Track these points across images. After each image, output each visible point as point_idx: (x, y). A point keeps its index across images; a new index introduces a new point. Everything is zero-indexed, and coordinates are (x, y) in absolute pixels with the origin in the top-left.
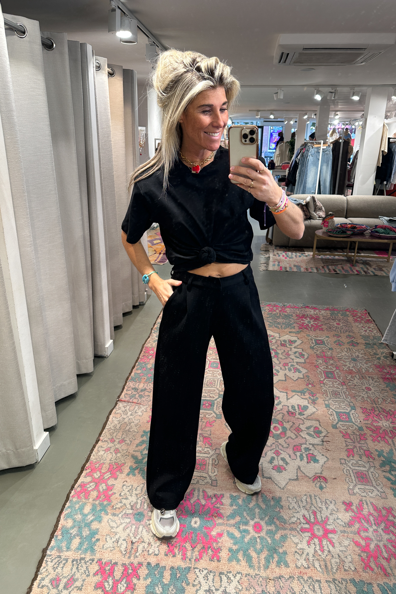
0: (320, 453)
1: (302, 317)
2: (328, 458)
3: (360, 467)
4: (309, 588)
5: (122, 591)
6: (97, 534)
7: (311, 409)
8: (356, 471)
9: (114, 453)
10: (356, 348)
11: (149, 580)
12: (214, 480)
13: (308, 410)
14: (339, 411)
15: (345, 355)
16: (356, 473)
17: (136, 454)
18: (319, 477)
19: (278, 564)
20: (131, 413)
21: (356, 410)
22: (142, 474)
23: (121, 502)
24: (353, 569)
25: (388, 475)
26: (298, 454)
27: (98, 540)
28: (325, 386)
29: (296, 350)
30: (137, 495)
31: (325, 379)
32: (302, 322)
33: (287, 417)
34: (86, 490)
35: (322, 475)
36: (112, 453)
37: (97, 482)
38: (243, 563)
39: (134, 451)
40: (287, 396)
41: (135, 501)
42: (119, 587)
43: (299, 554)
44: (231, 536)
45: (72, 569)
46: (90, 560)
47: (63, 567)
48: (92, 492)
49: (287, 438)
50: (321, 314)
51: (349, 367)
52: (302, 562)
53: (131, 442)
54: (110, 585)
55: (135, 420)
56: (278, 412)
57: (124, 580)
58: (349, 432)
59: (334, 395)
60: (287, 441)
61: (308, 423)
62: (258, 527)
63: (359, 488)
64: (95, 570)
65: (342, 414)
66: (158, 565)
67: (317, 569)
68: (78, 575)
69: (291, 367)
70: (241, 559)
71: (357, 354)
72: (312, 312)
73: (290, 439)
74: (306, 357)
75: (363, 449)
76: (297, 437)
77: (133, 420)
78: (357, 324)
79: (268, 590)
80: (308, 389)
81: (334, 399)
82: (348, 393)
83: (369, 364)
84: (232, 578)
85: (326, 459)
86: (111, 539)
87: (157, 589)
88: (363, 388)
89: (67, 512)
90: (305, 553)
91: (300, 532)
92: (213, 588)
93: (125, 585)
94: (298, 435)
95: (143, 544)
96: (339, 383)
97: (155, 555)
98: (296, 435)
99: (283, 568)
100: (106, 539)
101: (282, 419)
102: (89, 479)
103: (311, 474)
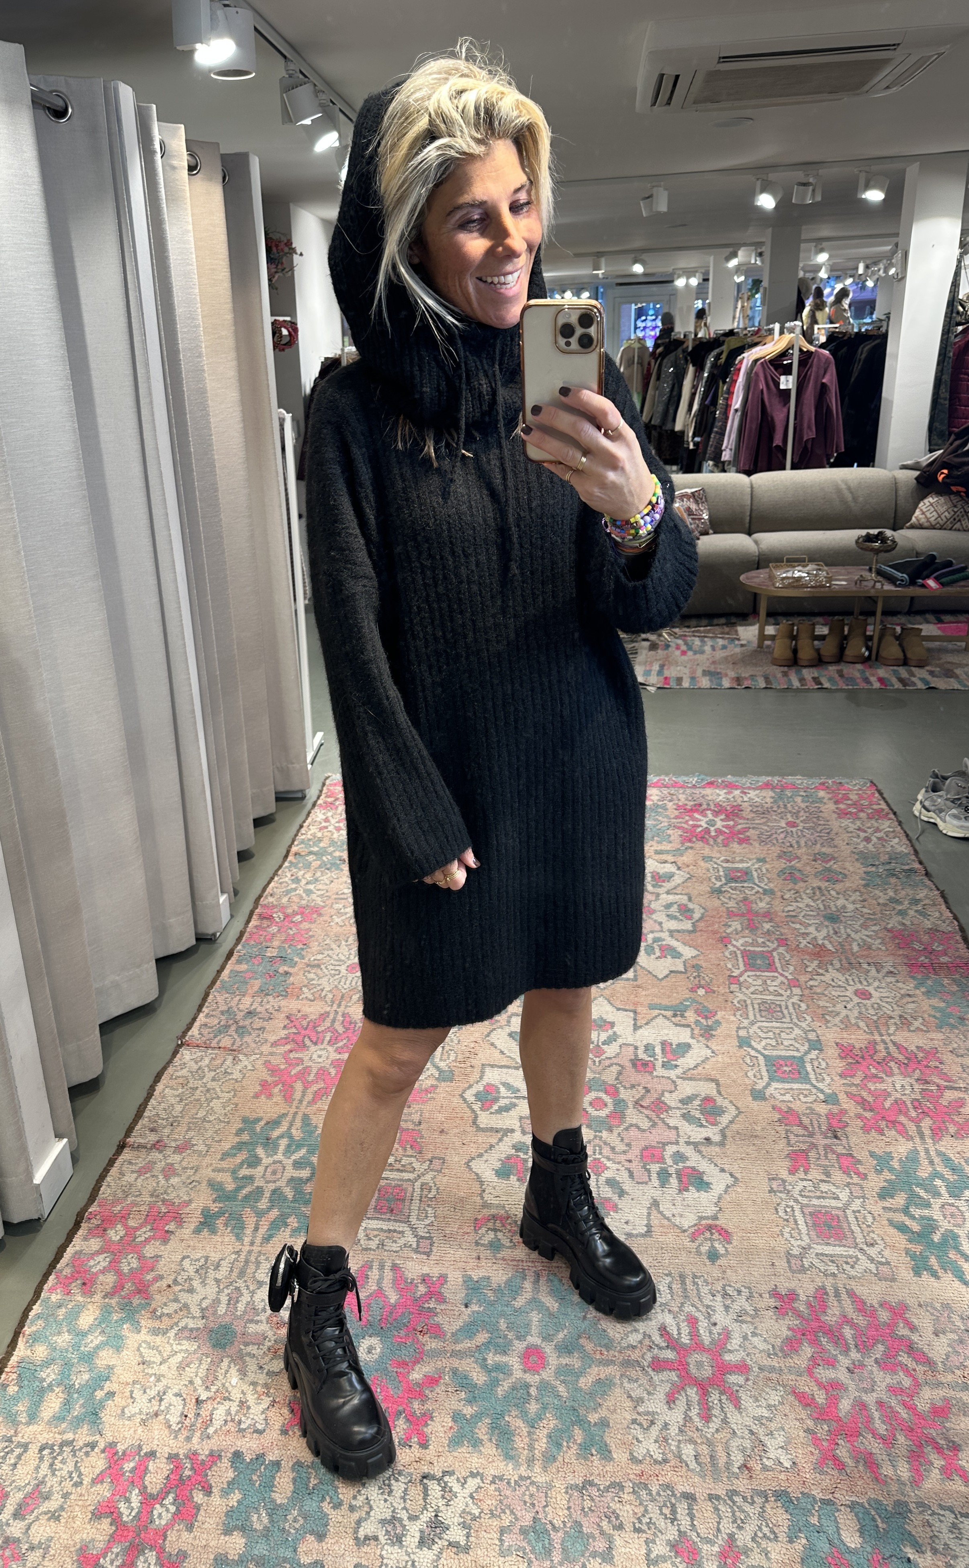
0: (716, 1165)
1: (692, 811)
2: (736, 1178)
3: (824, 1198)
4: (662, 1513)
5: (163, 1522)
6: (108, 1379)
7: (698, 1052)
8: (811, 1210)
9: (161, 1177)
10: (838, 886)
11: (236, 1496)
12: (427, 1238)
13: (688, 1055)
14: (775, 1053)
15: (807, 906)
16: (811, 1214)
17: (220, 1177)
18: (710, 1228)
19: (585, 1451)
20: (213, 1074)
21: (821, 1050)
22: (233, 1228)
23: (176, 1300)
24: (787, 1464)
25: (900, 1217)
26: (655, 1168)
27: (111, 1394)
28: (744, 990)
29: (671, 898)
30: (217, 1281)
31: (745, 971)
32: (691, 823)
33: (632, 1076)
34: (85, 1271)
35: (718, 1222)
36: (157, 1176)
37: (115, 1252)
38: (489, 1449)
39: (213, 1171)
40: (635, 1019)
41: (214, 1296)
42: (155, 1512)
43: (640, 1425)
44: (463, 1382)
45: (38, 1468)
46: (87, 1445)
47: (15, 1465)
48: (101, 1277)
49: (627, 1129)
50: (746, 799)
51: (815, 938)
52: (648, 1446)
53: (209, 1147)
54: (132, 1509)
55: (222, 1092)
56: (607, 1063)
57: (171, 1497)
58: (797, 1106)
59: (764, 1014)
60: (625, 1134)
61: (687, 1088)
62: (534, 1358)
63: (817, 1254)
64: (97, 1471)
65: (782, 1062)
66: (260, 1457)
67: (687, 1465)
68: (52, 1482)
69: (655, 945)
70: (485, 1438)
71: (841, 902)
72: (720, 795)
73: (633, 1132)
74: (697, 916)
75: (834, 1152)
76: (654, 1125)
77: (220, 1094)
78: (845, 822)
79: (549, 1517)
80: (694, 1001)
81: (765, 1024)
82: (803, 1006)
83: (873, 928)
84: (456, 1488)
85: (730, 1181)
86: (145, 1392)
87: (255, 1517)
88: (848, 994)
89: (34, 1328)
90: (659, 1424)
91: (650, 1370)
92: (404, 1515)
93: (173, 1509)
94: (657, 1120)
95: (227, 1403)
96: (782, 983)
97: (257, 1431)
98: (650, 1119)
99: (596, 1463)
100: (132, 1392)
101: (617, 1079)
102: (95, 1244)
103: (688, 1221)
